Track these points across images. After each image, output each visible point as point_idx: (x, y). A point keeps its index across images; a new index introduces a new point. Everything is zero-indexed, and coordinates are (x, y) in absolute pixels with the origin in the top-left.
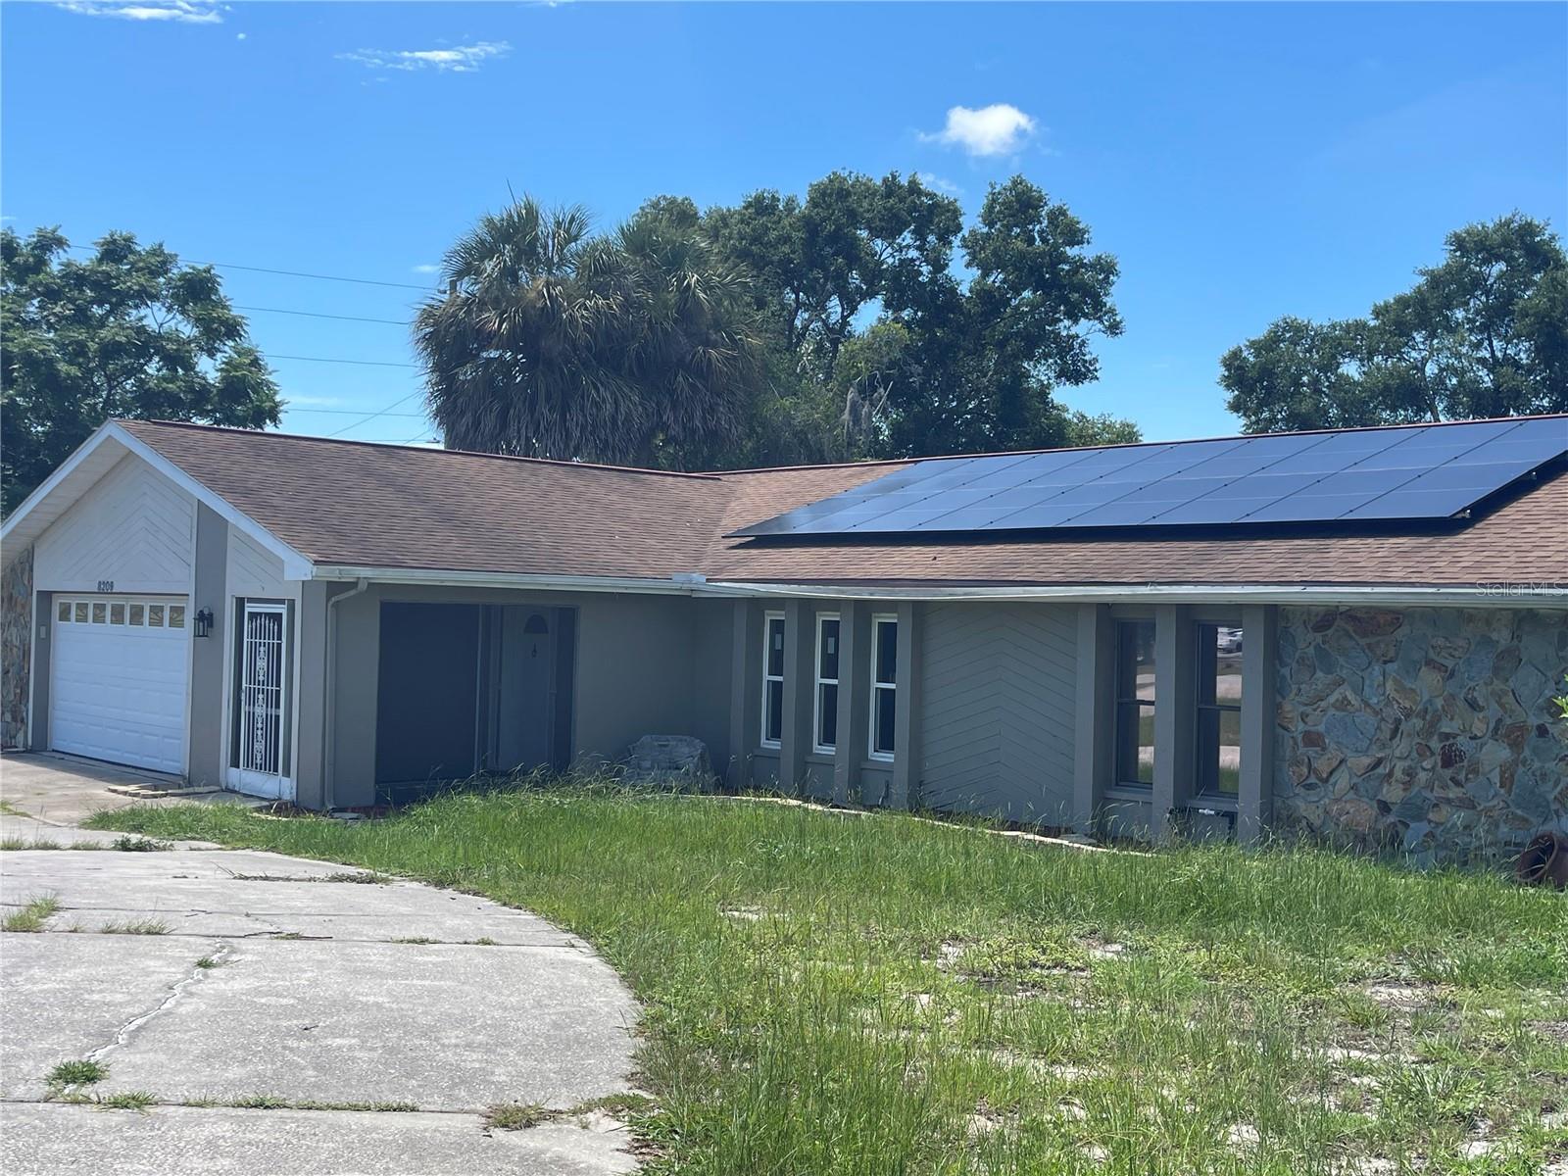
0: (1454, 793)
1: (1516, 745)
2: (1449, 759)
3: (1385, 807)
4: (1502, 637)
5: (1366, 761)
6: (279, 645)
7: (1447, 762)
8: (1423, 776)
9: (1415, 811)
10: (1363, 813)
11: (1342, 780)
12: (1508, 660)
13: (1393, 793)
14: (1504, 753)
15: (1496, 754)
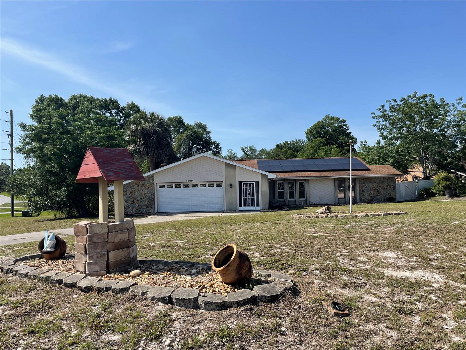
0: (378, 195)
1: (384, 190)
2: (378, 191)
3: (371, 197)
4: (382, 180)
5: (369, 193)
6: (254, 188)
7: (377, 192)
8: (375, 193)
9: (374, 197)
10: (369, 198)
11: (367, 195)
12: (383, 182)
13: (372, 195)
14: (383, 190)
15: (382, 191)
